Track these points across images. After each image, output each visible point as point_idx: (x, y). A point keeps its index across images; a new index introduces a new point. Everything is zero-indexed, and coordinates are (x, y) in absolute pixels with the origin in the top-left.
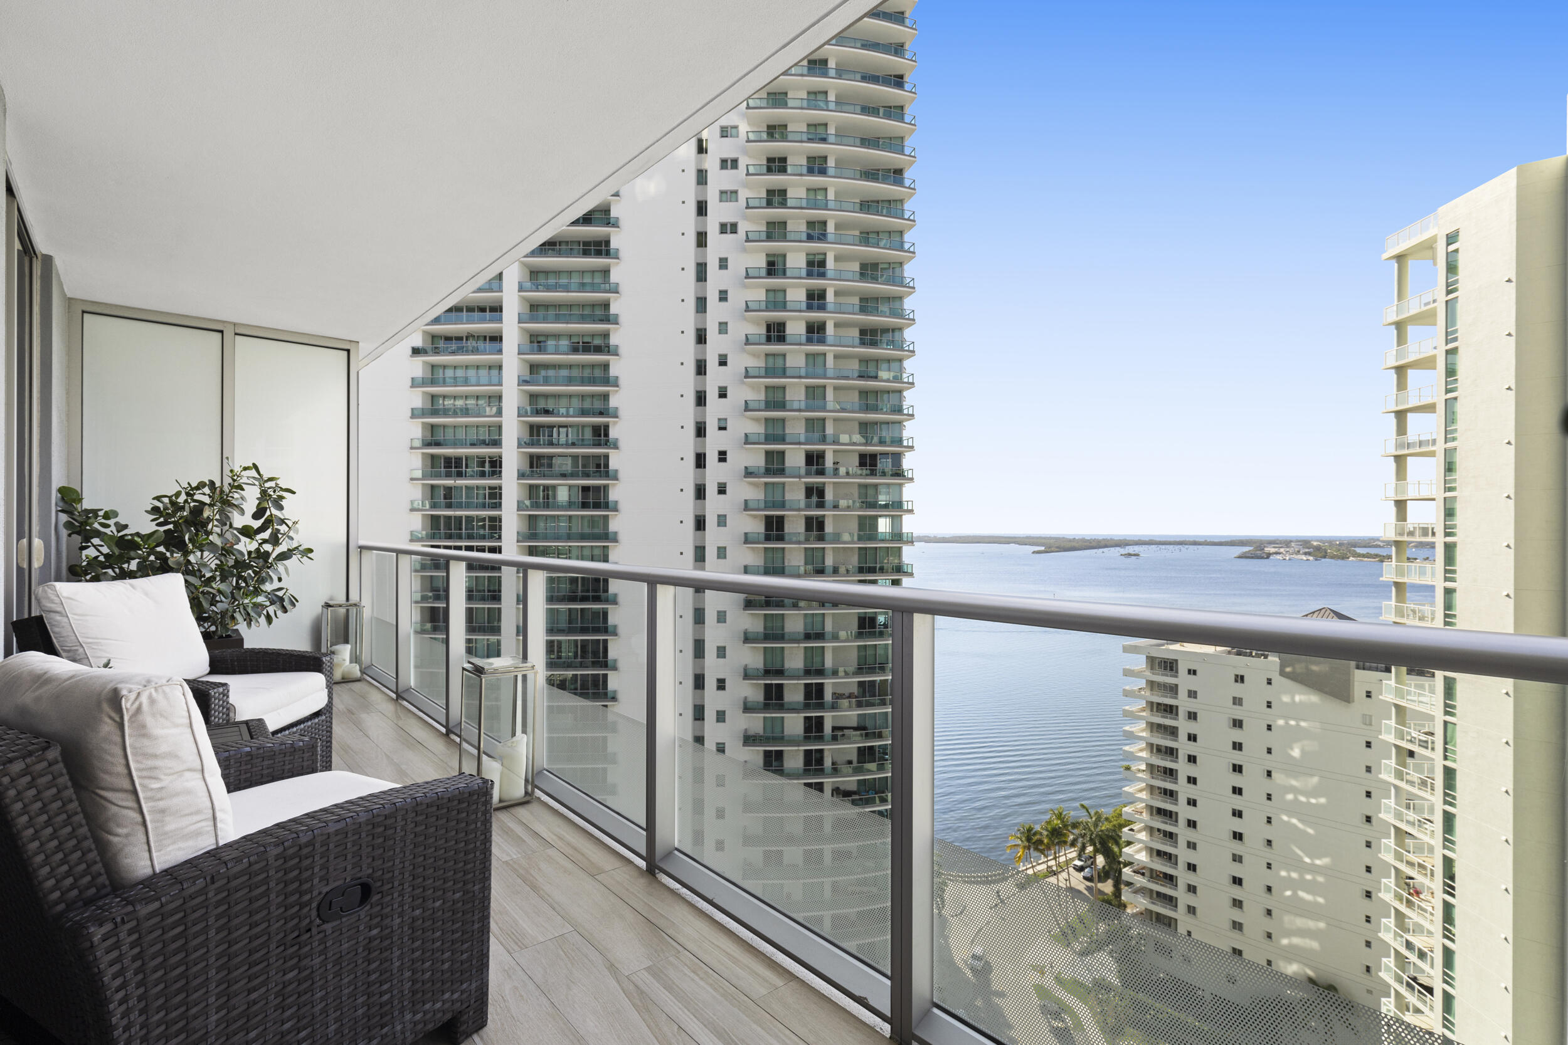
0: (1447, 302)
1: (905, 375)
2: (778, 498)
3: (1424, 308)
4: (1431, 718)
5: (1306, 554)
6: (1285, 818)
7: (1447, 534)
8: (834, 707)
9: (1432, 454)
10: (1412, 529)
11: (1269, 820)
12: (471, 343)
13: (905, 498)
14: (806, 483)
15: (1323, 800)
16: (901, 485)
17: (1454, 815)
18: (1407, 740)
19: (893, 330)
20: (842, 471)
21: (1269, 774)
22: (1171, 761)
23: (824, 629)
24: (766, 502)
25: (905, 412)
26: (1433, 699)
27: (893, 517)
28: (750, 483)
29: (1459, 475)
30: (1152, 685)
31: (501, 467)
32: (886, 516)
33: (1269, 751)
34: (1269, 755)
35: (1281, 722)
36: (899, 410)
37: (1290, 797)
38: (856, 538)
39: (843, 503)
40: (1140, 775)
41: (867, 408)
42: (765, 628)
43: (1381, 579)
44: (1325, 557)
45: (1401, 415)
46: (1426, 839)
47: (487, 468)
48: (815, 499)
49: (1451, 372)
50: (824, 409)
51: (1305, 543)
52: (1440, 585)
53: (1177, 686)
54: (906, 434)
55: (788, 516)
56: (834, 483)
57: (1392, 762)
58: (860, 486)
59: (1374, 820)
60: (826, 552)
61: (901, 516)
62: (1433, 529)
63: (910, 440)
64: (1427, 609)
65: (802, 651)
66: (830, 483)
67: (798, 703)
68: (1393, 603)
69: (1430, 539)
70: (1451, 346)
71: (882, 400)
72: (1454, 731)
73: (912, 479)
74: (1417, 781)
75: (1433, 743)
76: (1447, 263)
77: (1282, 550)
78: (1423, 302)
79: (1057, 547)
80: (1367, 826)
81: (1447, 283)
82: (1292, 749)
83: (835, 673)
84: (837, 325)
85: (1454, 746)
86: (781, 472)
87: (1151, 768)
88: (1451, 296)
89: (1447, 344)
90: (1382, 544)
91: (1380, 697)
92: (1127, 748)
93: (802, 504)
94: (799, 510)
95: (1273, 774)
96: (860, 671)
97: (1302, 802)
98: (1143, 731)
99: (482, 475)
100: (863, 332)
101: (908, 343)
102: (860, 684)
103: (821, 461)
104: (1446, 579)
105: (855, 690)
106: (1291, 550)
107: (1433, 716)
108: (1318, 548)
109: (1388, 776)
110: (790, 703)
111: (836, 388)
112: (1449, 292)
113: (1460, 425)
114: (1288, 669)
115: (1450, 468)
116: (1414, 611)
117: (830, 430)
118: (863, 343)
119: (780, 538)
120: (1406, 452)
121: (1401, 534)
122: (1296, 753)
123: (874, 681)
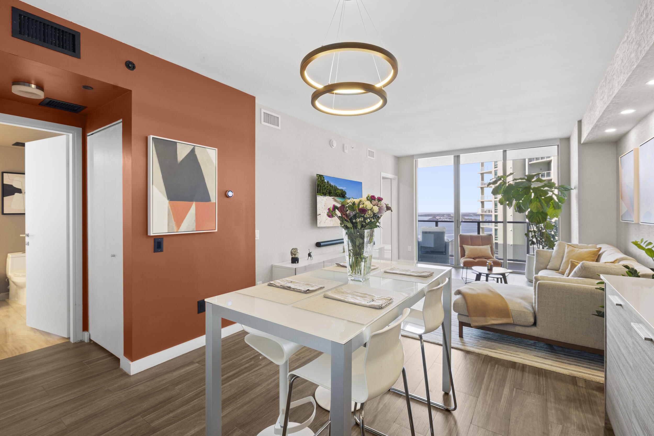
7: (496, 212)
10: (486, 210)
45: (482, 174)
62: (491, 210)
69: (491, 213)
77: (442, 218)
104: (495, 226)
120: (484, 186)
121: (483, 212)
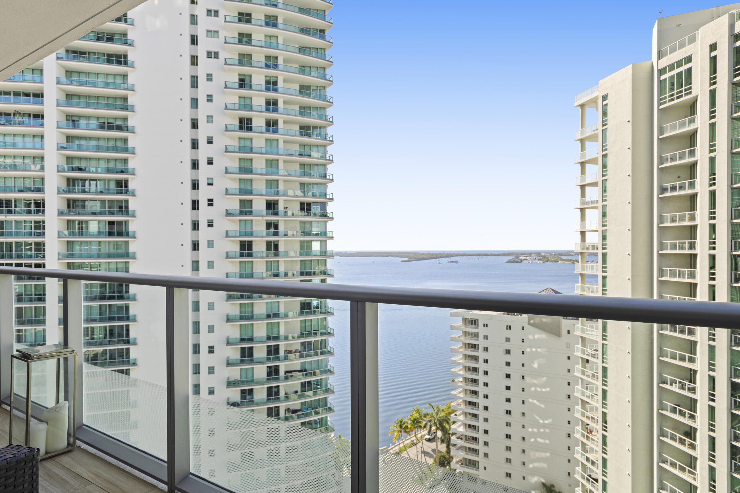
0: (603, 130)
1: (327, 155)
2: (248, 229)
3: (593, 133)
4: (597, 342)
5: (539, 260)
6: (531, 400)
7: (603, 249)
8: (286, 358)
9: (596, 208)
10: (588, 246)
11: (523, 402)
12: (18, 118)
13: (328, 230)
14: (266, 220)
15: (548, 389)
16: (326, 222)
17: (607, 391)
18: (586, 355)
19: (320, 128)
20: (289, 213)
21: (523, 377)
22: (476, 375)
23: (279, 311)
24: (240, 232)
25: (328, 177)
26: (597, 333)
27: (321, 241)
28: (230, 220)
29: (608, 218)
30: (465, 333)
31: (44, 207)
32: (317, 241)
33: (523, 365)
34: (523, 367)
35: (528, 350)
36: (325, 176)
37: (533, 389)
38: (298, 254)
39: (290, 233)
40: (460, 384)
41: (305, 175)
42: (241, 312)
43: (574, 272)
44: (547, 261)
45: (583, 187)
46: (594, 404)
47: (33, 208)
48: (272, 230)
49: (604, 166)
50: (277, 174)
51: (538, 254)
52: (600, 274)
53: (478, 333)
54: (328, 191)
55: (255, 241)
56: (285, 220)
57: (579, 367)
58: (301, 222)
59: (571, 397)
60: (280, 263)
61: (326, 241)
62: (597, 246)
63: (331, 195)
64: (594, 286)
65: (265, 325)
66: (282, 220)
67: (263, 358)
68: (580, 284)
69: (595, 251)
70: (605, 153)
71: (314, 170)
72: (606, 348)
73: (332, 218)
74: (591, 375)
75: (597, 355)
76: (603, 110)
77: (528, 258)
78: (592, 130)
79: (415, 258)
80: (568, 400)
81: (603, 120)
82: (534, 364)
83: (286, 338)
84: (285, 122)
85: (607, 356)
86: (250, 213)
87: (465, 379)
88: (605, 127)
89: (603, 152)
90: (573, 254)
91: (574, 333)
92: (453, 370)
93: (264, 233)
94: (262, 237)
95: (525, 377)
96: (302, 336)
97: (538, 391)
98: (461, 359)
99: (29, 212)
100: (302, 128)
101: (329, 136)
102: (303, 344)
103: (276, 206)
104: (603, 271)
105: (299, 347)
106: (532, 258)
107: (597, 341)
108: (544, 257)
109: (578, 374)
110: (257, 359)
111: (285, 162)
112: (603, 125)
113: (609, 193)
114: (532, 321)
115: (604, 215)
116: (589, 288)
117: (281, 187)
118: (301, 134)
119: (250, 255)
120: (585, 206)
121: (583, 249)
122: (536, 365)
123: (311, 341)
